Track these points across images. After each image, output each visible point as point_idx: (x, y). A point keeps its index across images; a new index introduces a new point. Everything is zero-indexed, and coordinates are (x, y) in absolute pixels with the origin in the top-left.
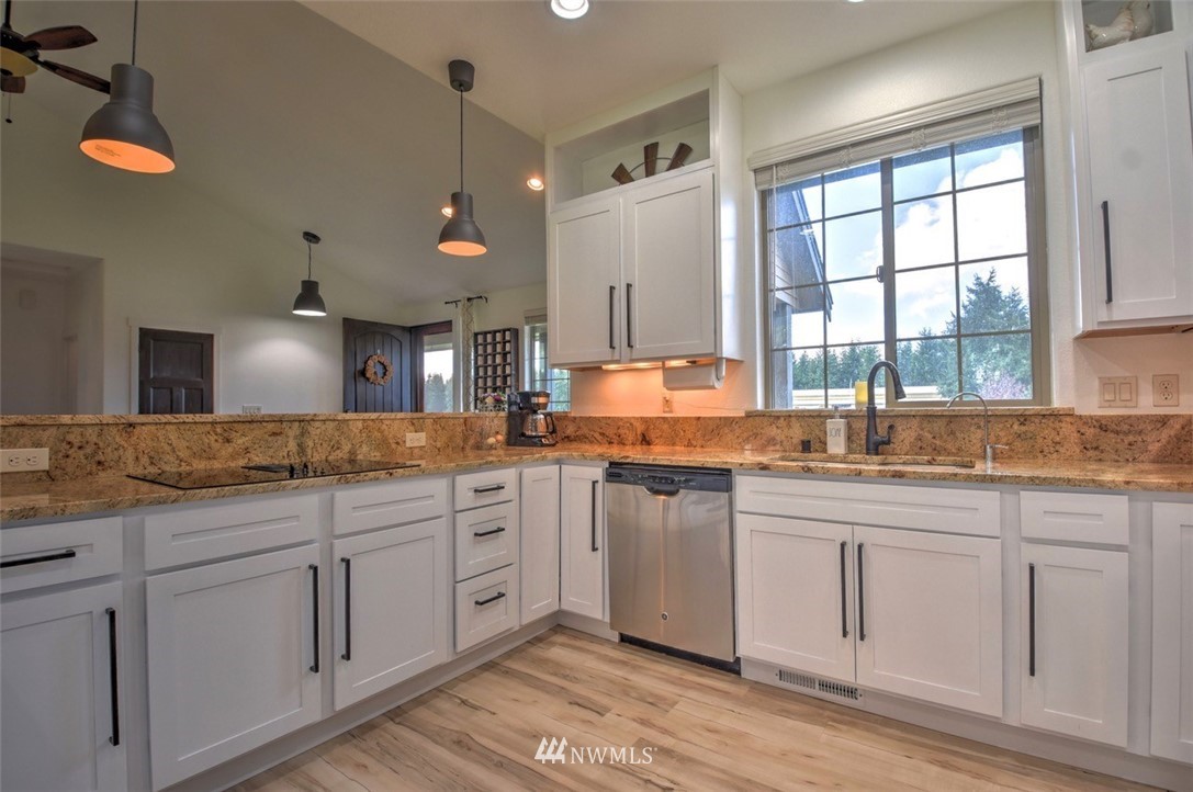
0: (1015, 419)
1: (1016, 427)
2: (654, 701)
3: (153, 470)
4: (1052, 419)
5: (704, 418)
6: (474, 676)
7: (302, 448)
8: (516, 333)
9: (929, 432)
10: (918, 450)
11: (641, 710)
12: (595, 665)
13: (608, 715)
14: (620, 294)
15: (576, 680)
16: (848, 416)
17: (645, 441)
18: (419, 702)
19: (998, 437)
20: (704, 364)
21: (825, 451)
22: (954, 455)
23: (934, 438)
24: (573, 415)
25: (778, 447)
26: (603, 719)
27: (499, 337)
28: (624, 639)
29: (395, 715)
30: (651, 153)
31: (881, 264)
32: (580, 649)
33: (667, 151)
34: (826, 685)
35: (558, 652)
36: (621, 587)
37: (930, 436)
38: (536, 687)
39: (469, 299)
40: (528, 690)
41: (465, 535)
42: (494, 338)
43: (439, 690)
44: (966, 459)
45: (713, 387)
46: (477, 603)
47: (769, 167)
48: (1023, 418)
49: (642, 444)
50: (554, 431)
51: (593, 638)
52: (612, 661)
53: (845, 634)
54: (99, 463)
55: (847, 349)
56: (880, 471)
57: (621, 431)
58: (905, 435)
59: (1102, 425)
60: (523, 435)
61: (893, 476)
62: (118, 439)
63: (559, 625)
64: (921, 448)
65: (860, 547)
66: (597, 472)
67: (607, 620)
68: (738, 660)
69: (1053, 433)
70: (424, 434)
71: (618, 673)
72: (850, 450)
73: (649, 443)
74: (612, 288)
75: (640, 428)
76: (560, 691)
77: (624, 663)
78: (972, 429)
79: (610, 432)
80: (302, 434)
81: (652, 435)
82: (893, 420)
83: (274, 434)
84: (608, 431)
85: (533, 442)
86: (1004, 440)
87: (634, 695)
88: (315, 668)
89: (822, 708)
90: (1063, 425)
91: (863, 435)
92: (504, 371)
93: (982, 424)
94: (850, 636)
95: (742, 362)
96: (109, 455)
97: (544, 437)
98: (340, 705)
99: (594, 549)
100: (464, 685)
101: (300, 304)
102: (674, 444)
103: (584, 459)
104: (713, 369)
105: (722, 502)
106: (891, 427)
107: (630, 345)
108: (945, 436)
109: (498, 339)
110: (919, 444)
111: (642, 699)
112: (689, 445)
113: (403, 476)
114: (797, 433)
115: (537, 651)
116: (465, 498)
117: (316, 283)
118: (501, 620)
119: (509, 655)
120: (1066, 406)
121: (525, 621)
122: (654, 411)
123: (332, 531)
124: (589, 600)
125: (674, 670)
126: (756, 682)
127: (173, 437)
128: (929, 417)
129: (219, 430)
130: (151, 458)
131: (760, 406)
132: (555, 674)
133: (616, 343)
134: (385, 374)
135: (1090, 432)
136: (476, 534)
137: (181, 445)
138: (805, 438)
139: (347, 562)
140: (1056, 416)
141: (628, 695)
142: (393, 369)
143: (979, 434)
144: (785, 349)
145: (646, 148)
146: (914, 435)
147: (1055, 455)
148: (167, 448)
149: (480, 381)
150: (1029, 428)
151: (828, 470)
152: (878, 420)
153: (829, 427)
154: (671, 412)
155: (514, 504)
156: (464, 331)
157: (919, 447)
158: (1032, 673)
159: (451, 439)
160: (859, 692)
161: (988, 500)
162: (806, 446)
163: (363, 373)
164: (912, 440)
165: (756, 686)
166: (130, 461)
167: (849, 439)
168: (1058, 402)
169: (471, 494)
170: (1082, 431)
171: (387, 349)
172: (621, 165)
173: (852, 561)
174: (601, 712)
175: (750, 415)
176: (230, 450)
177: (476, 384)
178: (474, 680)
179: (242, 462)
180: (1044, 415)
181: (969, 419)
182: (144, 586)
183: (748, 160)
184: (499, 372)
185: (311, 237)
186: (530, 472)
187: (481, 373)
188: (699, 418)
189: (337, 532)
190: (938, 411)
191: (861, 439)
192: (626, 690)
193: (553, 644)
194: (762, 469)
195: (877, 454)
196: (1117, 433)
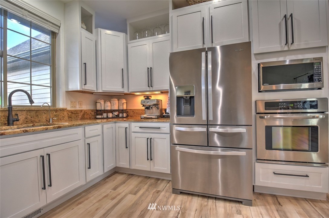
0: (54, 111)
1: (54, 113)
4: (62, 111)
9: (30, 116)
10: (26, 122)
22: (38, 123)
23: (31, 118)
48: (56, 111)
59: (72, 112)
64: (27, 121)
69: (63, 114)
78: (43, 114)
90: (65, 112)
93: (46, 112)
108: (35, 117)
110: (26, 120)
135: (70, 114)
143: (45, 116)
146: (24, 117)
147: (63, 120)
150: (58, 113)
157: (26, 121)
164: (23, 119)
168: (62, 106)
170: (68, 113)
180: (61, 110)
181: (42, 111)
190: (33, 109)
196: (74, 114)
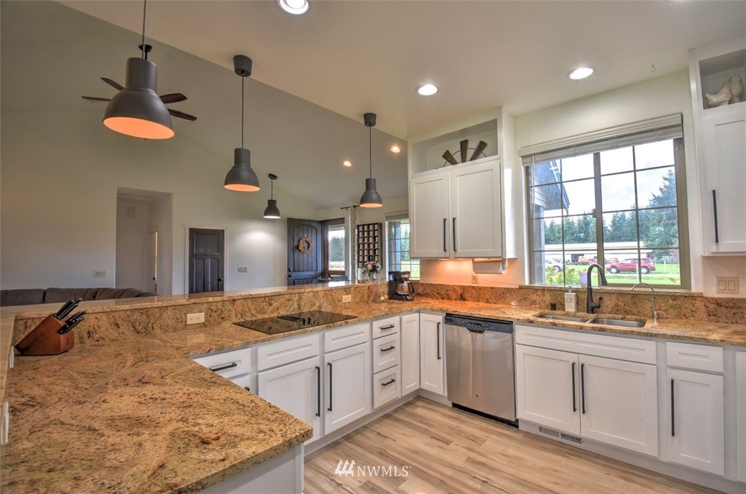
0: (669, 298)
1: (670, 301)
2: (474, 439)
3: (242, 320)
4: (690, 298)
5: (496, 288)
6: (381, 421)
7: (299, 305)
8: (381, 225)
9: (622, 302)
11: (467, 443)
12: (442, 418)
13: (451, 445)
14: (450, 222)
15: (432, 426)
16: (576, 291)
17: (462, 298)
18: (357, 432)
19: (660, 306)
20: (496, 262)
21: (564, 309)
22: (636, 315)
23: (625, 305)
24: (421, 282)
25: (537, 306)
26: (449, 446)
27: (371, 227)
28: (455, 405)
29: (348, 438)
30: (464, 145)
31: (594, 208)
32: (432, 410)
33: (473, 145)
34: (564, 435)
35: (421, 411)
36: (454, 378)
37: (622, 304)
38: (412, 428)
39: (354, 207)
40: (409, 429)
41: (377, 351)
42: (369, 228)
43: (365, 427)
44: (642, 318)
45: (501, 273)
46: (382, 384)
47: (531, 155)
48: (675, 297)
49: (460, 300)
50: (413, 291)
51: (438, 404)
52: (450, 417)
53: (575, 410)
54: (222, 318)
55: (581, 217)
56: (593, 327)
57: (449, 292)
58: (609, 303)
59: (719, 303)
60: (397, 294)
61: (600, 330)
62: (229, 307)
63: (420, 396)
65: (582, 366)
66: (440, 318)
67: (446, 395)
68: (517, 420)
69: (691, 306)
70: (350, 296)
71: (454, 423)
72: (578, 310)
73: (464, 300)
74: (445, 220)
75: (460, 292)
76: (425, 432)
77: (456, 419)
78: (646, 302)
79: (443, 292)
80: (300, 300)
81: (466, 295)
82: (602, 296)
83: (289, 300)
84: (442, 292)
85: (402, 298)
86: (664, 308)
87: (463, 435)
88: (318, 415)
89: (563, 448)
90: (697, 302)
91: (585, 302)
92: (374, 247)
93: (651, 299)
94: (577, 411)
95: (516, 259)
96: (226, 314)
97: (408, 295)
98: (327, 432)
99: (439, 358)
100: (377, 425)
101: (267, 213)
102: (479, 301)
103: (432, 311)
104: (501, 263)
105: (508, 338)
106: (601, 298)
107: (455, 250)
108: (631, 305)
109: (371, 229)
110: (617, 308)
111: (467, 437)
112: (487, 302)
113: (352, 323)
114: (548, 298)
115: (409, 409)
116: (377, 332)
117: (275, 201)
118: (392, 394)
119: (396, 411)
120: (698, 291)
121: (404, 395)
122: (468, 283)
123: (324, 349)
124: (436, 383)
125: (484, 423)
126: (527, 432)
127: (250, 304)
128: (621, 294)
129: (267, 300)
130: (241, 314)
131: (527, 283)
132: (421, 422)
133: (447, 248)
134: (308, 247)
135: (711, 307)
136: (382, 350)
137: (252, 307)
138: (553, 302)
139: (331, 365)
140: (693, 297)
141: (460, 435)
142: (313, 245)
143: (650, 304)
144: (541, 251)
145: (461, 143)
146: (614, 303)
147: (692, 318)
148: (248, 310)
149: (361, 253)
150: (679, 302)
151: (565, 325)
152: (593, 294)
153: (566, 297)
154: (477, 283)
155: (398, 334)
156: (352, 224)
157: (616, 311)
158: (673, 435)
159: (362, 297)
160: (582, 440)
161: (650, 346)
162: (553, 307)
163: (297, 247)
164: (613, 306)
165: (527, 434)
166: (234, 317)
167: (577, 303)
168: (694, 289)
169: (380, 330)
170: (707, 306)
171: (309, 234)
172: (447, 151)
173: (578, 374)
174: (448, 443)
175: (521, 288)
176: (271, 309)
177: (359, 253)
178: (381, 423)
179: (276, 315)
180: (686, 296)
181: (644, 296)
182: (257, 376)
183: (519, 151)
184: (371, 247)
185: (272, 176)
186: (405, 318)
187: (361, 248)
188: (492, 288)
189: (326, 351)
190: (626, 291)
191: (584, 304)
192: (459, 433)
193: (418, 406)
194: (529, 322)
195: (593, 313)
196: (727, 308)
